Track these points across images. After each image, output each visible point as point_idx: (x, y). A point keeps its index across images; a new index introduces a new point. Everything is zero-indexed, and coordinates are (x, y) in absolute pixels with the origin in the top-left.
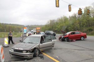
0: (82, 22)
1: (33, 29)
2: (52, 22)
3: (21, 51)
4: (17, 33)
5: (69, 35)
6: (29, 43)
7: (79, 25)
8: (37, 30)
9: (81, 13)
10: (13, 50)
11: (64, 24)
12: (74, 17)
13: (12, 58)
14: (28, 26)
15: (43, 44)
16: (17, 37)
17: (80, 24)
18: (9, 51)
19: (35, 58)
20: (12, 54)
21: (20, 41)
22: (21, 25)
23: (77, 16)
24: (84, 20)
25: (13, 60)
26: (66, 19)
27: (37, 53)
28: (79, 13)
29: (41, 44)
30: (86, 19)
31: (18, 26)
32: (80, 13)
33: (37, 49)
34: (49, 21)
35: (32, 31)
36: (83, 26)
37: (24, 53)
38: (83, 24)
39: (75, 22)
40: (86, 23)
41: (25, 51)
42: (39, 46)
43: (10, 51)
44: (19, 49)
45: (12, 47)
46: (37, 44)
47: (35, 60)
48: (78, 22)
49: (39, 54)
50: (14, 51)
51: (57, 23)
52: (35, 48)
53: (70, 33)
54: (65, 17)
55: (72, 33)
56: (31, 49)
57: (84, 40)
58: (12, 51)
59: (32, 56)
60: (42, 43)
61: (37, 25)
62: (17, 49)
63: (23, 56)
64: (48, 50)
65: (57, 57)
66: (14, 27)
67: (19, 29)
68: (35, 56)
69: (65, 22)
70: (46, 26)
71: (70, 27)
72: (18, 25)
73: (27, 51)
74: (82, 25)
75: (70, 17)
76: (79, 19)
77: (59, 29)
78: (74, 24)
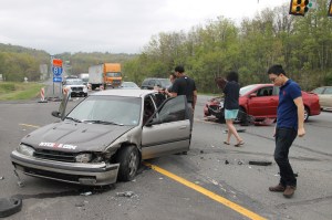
0: (298, 48)
1: (91, 70)
2: (170, 41)
3: (69, 156)
4: (16, 85)
5: (250, 97)
6: (98, 122)
7: (282, 58)
9: (303, 8)
10: (31, 151)
12: (264, 25)
13: (24, 185)
15: (156, 128)
16: (21, 99)
17: (288, 55)
18: (13, 157)
19: (124, 185)
20: (27, 170)
21: (56, 114)
22: (34, 52)
23: (275, 23)
24: (307, 41)
25: (31, 193)
26: (227, 33)
27: (133, 164)
28: (294, 8)
29: (145, 129)
30: (317, 37)
31: (20, 56)
32: (298, 8)
33: (130, 149)
34: (158, 39)
36: (299, 67)
37: (82, 164)
38: (298, 56)
39: (269, 48)
40: (316, 52)
41: (83, 156)
42: (138, 135)
44: (60, 146)
46: (129, 127)
47: (129, 193)
48: (280, 47)
49: (139, 167)
50: (35, 155)
51: (190, 48)
52: (125, 145)
53: (255, 92)
54: (226, 23)
55: (259, 91)
57: (307, 121)
58: (27, 155)
59: (113, 179)
60: (149, 126)
62: (50, 145)
63: (76, 178)
64: (176, 153)
65: (216, 183)
67: (25, 66)
68: (123, 177)
69: (224, 46)
70: (144, 58)
71: (244, 68)
72: (19, 49)
73: (94, 156)
74: (295, 59)
75: (245, 24)
76: (284, 37)
77: (196, 74)
78: (261, 57)
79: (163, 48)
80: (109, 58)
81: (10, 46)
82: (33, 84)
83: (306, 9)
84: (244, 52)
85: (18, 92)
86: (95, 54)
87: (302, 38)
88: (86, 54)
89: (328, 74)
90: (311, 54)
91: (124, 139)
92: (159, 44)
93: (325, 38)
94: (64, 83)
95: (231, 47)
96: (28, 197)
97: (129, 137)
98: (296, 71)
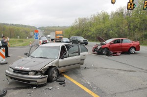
0: (133, 22)
1: (51, 33)
2: (82, 21)
3: (26, 72)
4: (24, 40)
5: (111, 44)
7: (127, 27)
8: (56, 35)
9: (132, 7)
10: (12, 70)
11: (102, 26)
12: (120, 14)
13: (10, 84)
14: (43, 27)
15: (65, 59)
16: (24, 46)
17: (129, 26)
18: (6, 73)
20: (11, 78)
21: (26, 54)
23: (124, 13)
24: (137, 20)
25: (12, 87)
26: (105, 17)
27: (55, 75)
28: (129, 7)
29: (60, 60)
30: (141, 18)
31: (25, 29)
32: (131, 7)
33: (53, 68)
34: (78, 20)
35: (49, 36)
36: (134, 30)
37: (31, 76)
38: (134, 26)
39: (122, 23)
40: (140, 24)
41: (32, 72)
42: (57, 63)
43: (7, 71)
44: (23, 68)
45: (11, 66)
47: (50, 88)
48: (126, 22)
49: (58, 76)
50: (14, 72)
51: (91, 24)
52: (51, 67)
53: (113, 42)
55: (115, 41)
56: (44, 69)
57: (135, 53)
58: (10, 72)
59: (45, 81)
60: (62, 58)
61: (57, 26)
63: (29, 81)
64: (74, 69)
66: (18, 30)
67: (27, 33)
68: (50, 80)
69: (104, 23)
70: (72, 28)
71: (112, 31)
72: (25, 26)
73: (36, 72)
74: (132, 27)
75: (112, 13)
76: (128, 18)
77: (93, 34)
78: (119, 26)
79: (80, 24)
80: (59, 28)
81: (22, 25)
82: (30, 39)
83: (134, 7)
84: (111, 25)
85: (24, 43)
86: (54, 27)
87: (135, 19)
88: (50, 27)
89: (146, 33)
90: (138, 25)
91: (50, 65)
92: (78, 22)
93: (144, 18)
94: (40, 39)
95: (106, 23)
96: (11, 89)
97: (52, 64)
98: (132, 32)
